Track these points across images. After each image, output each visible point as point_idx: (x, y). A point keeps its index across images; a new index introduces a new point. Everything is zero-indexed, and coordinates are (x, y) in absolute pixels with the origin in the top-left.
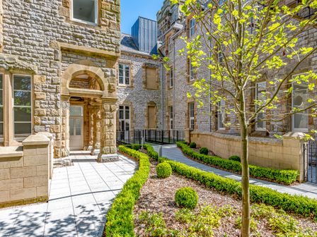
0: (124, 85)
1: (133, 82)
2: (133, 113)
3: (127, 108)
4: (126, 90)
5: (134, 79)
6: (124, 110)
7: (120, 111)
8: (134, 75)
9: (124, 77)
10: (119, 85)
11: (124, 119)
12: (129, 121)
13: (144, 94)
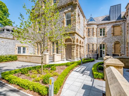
0: (102, 36)
1: (106, 34)
2: (106, 47)
3: (104, 45)
4: (103, 38)
5: (107, 33)
6: (102, 46)
7: (100, 47)
8: (107, 32)
9: (102, 33)
10: (100, 36)
11: (102, 49)
12: (104, 50)
13: (112, 38)
